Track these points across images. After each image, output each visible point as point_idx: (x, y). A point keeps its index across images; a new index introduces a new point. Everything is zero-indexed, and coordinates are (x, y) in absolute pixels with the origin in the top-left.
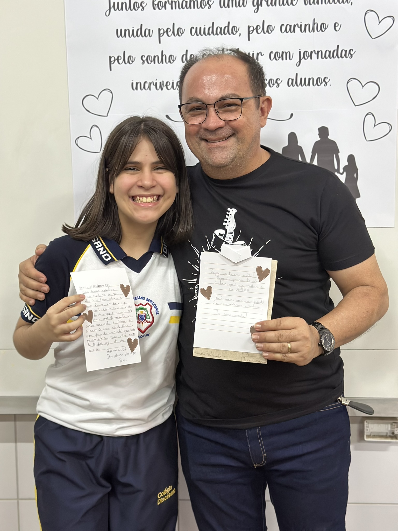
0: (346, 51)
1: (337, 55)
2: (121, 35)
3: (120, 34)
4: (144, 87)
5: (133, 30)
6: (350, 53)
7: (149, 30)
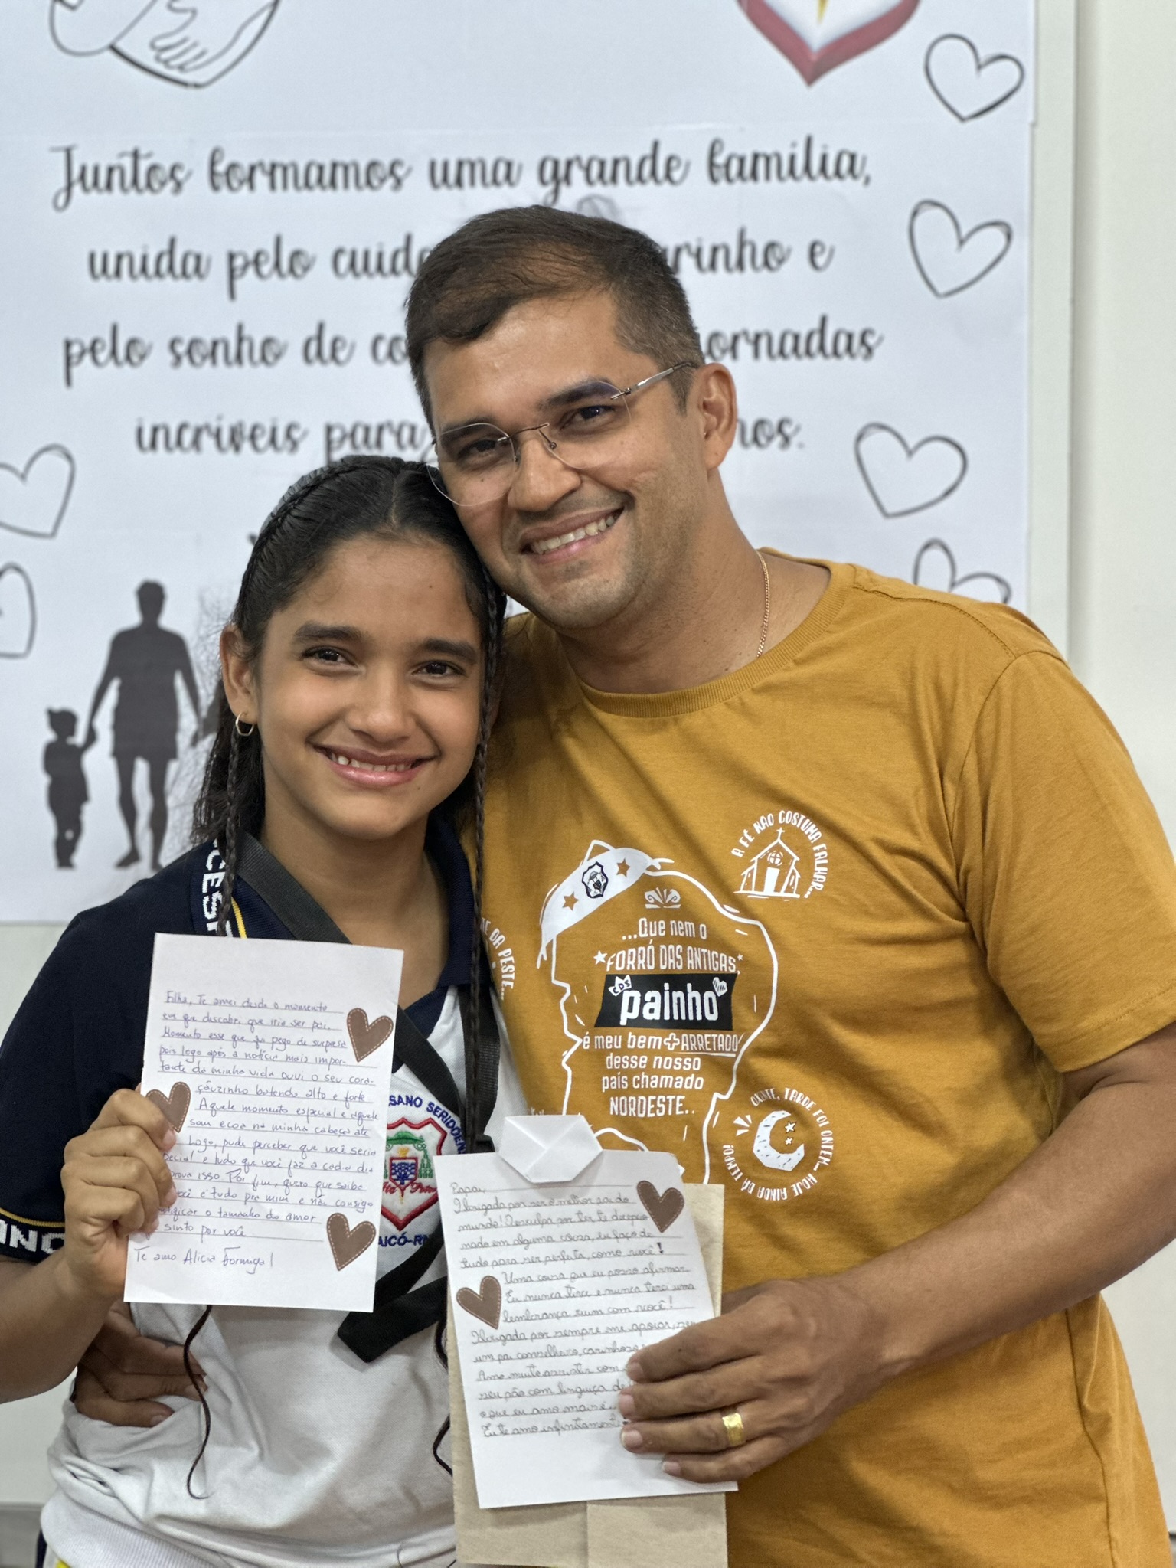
0: (850, 337)
1: (822, 348)
2: (105, 270)
3: (102, 267)
4: (179, 442)
5: (145, 259)
6: (863, 342)
7: (198, 258)
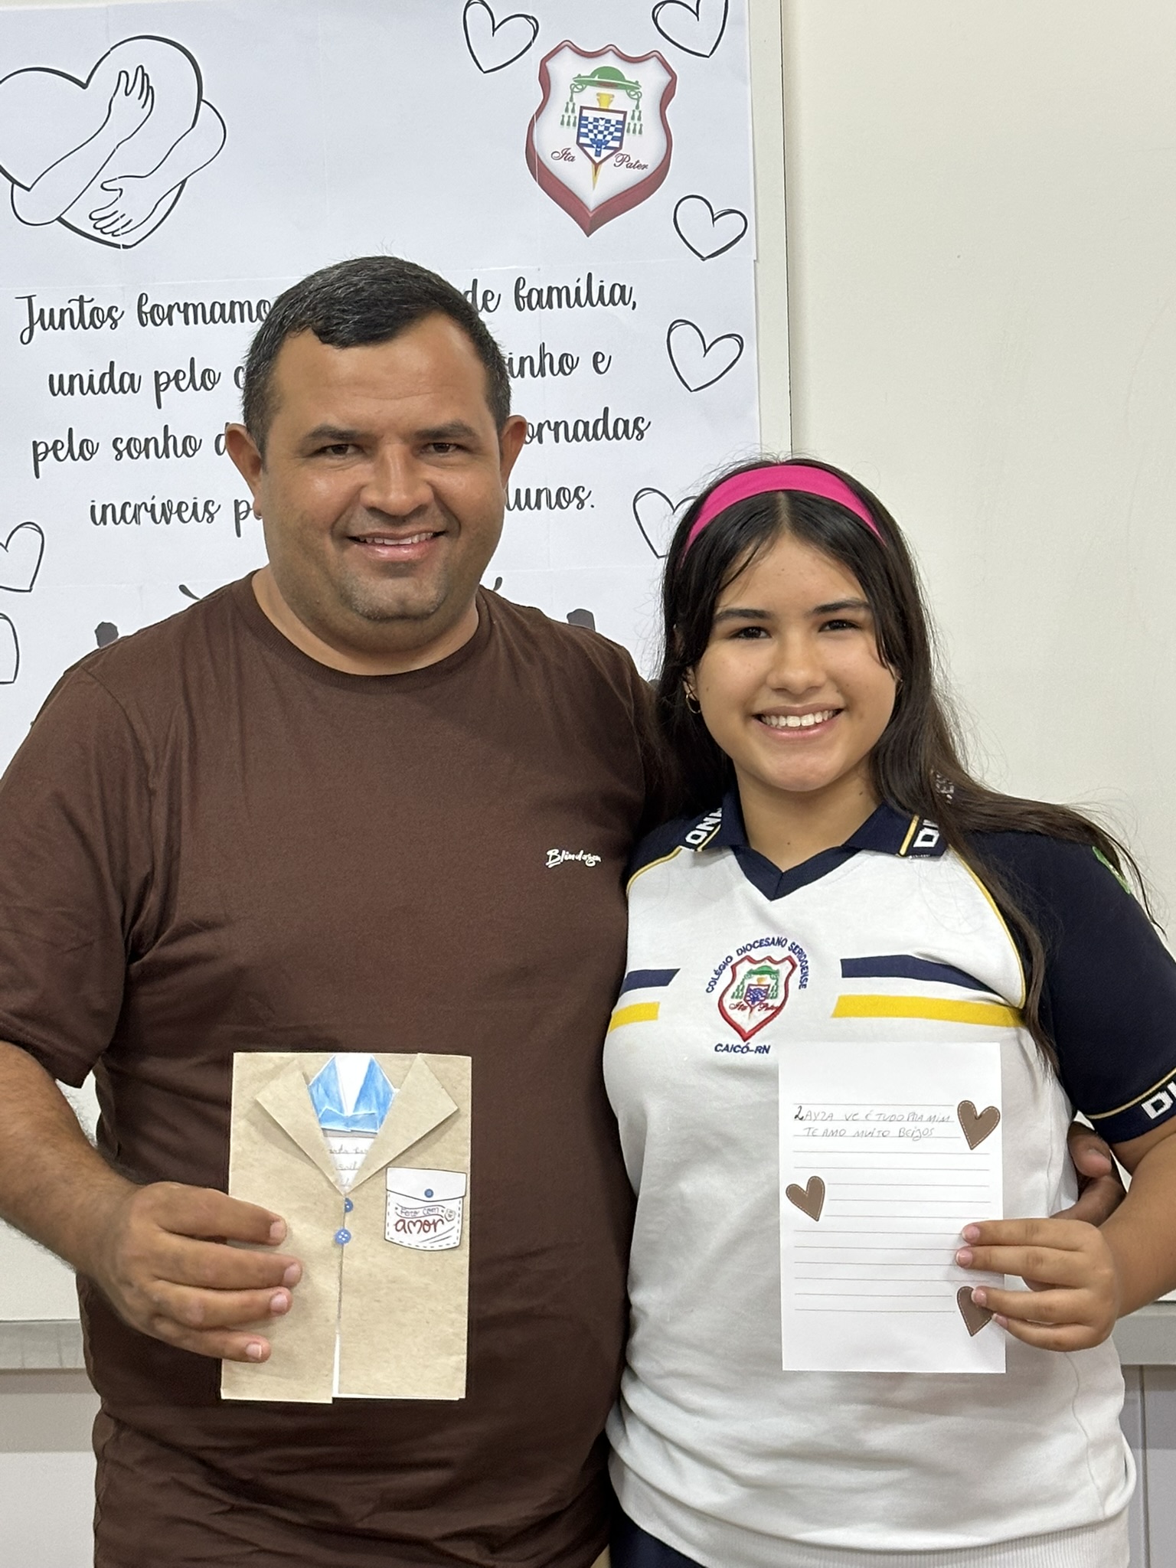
0: (626, 423)
1: (605, 431)
2: (61, 388)
3: (59, 386)
4: (123, 517)
5: (91, 377)
6: (636, 426)
